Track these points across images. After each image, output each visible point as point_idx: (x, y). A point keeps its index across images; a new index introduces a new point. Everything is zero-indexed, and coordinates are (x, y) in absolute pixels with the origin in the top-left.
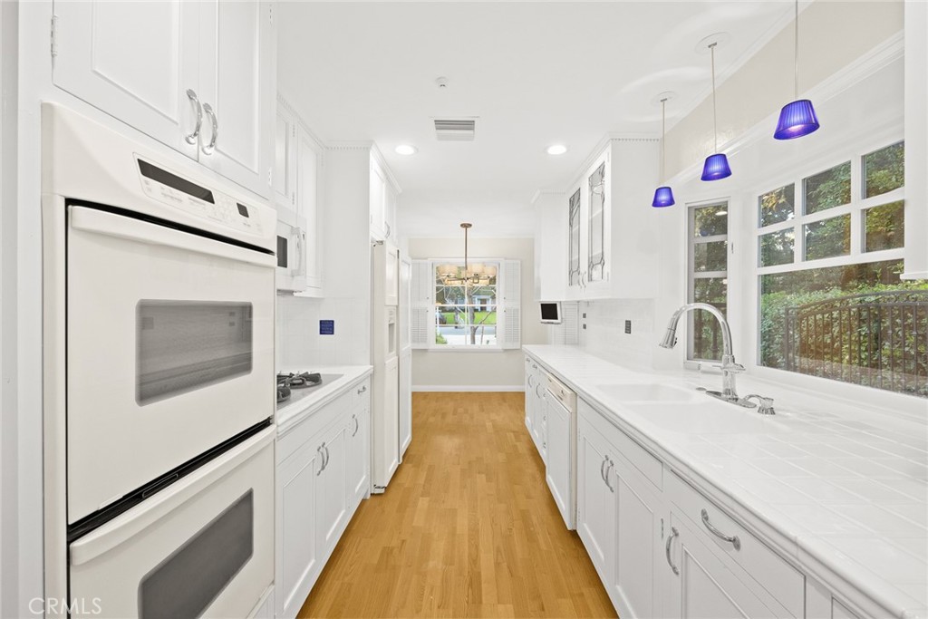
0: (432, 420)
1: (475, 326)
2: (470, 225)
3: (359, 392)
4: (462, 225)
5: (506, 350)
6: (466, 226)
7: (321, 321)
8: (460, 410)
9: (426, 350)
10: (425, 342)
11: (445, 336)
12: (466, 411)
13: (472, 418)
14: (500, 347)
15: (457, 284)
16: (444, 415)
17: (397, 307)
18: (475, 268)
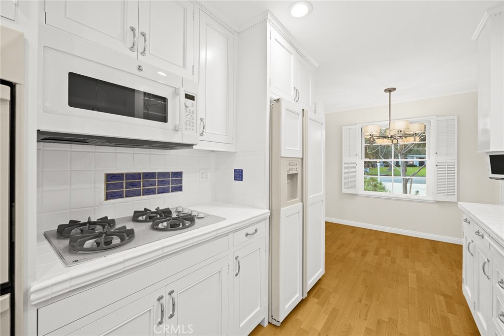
0: (352, 255)
1: (407, 178)
2: (394, 89)
3: (247, 235)
4: (386, 91)
5: (437, 202)
6: (389, 91)
7: (235, 170)
8: (383, 251)
9: (355, 195)
10: (355, 188)
11: (384, 184)
12: (389, 254)
13: (393, 262)
14: (431, 198)
15: (386, 142)
16: (365, 253)
17: (302, 159)
18: (399, 125)
